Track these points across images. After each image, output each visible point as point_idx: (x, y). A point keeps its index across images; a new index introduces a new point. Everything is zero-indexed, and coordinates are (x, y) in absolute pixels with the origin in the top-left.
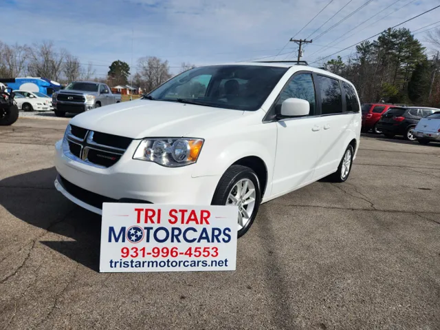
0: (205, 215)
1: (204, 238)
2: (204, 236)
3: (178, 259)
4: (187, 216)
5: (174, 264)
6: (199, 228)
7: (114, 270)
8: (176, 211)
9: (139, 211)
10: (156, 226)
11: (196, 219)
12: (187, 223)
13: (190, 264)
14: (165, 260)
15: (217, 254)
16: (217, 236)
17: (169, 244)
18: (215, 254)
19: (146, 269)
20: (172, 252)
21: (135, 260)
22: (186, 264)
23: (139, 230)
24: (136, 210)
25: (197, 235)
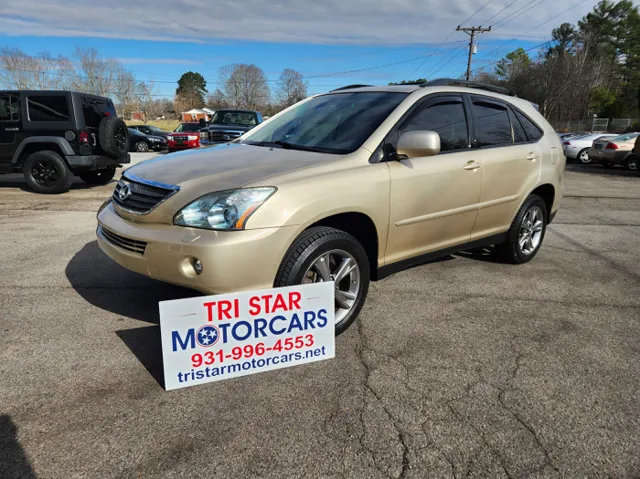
0: (295, 298)
1: (295, 326)
2: (295, 323)
3: (264, 357)
4: (272, 302)
5: (261, 363)
6: (289, 315)
7: (185, 385)
8: (258, 299)
9: (209, 305)
10: (233, 321)
11: (283, 305)
12: (273, 311)
13: (280, 359)
14: (250, 360)
15: (312, 342)
16: (310, 322)
17: (252, 341)
18: (309, 343)
19: (226, 376)
20: (257, 349)
21: (211, 367)
22: (276, 360)
23: (213, 329)
24: (205, 305)
25: (286, 324)
